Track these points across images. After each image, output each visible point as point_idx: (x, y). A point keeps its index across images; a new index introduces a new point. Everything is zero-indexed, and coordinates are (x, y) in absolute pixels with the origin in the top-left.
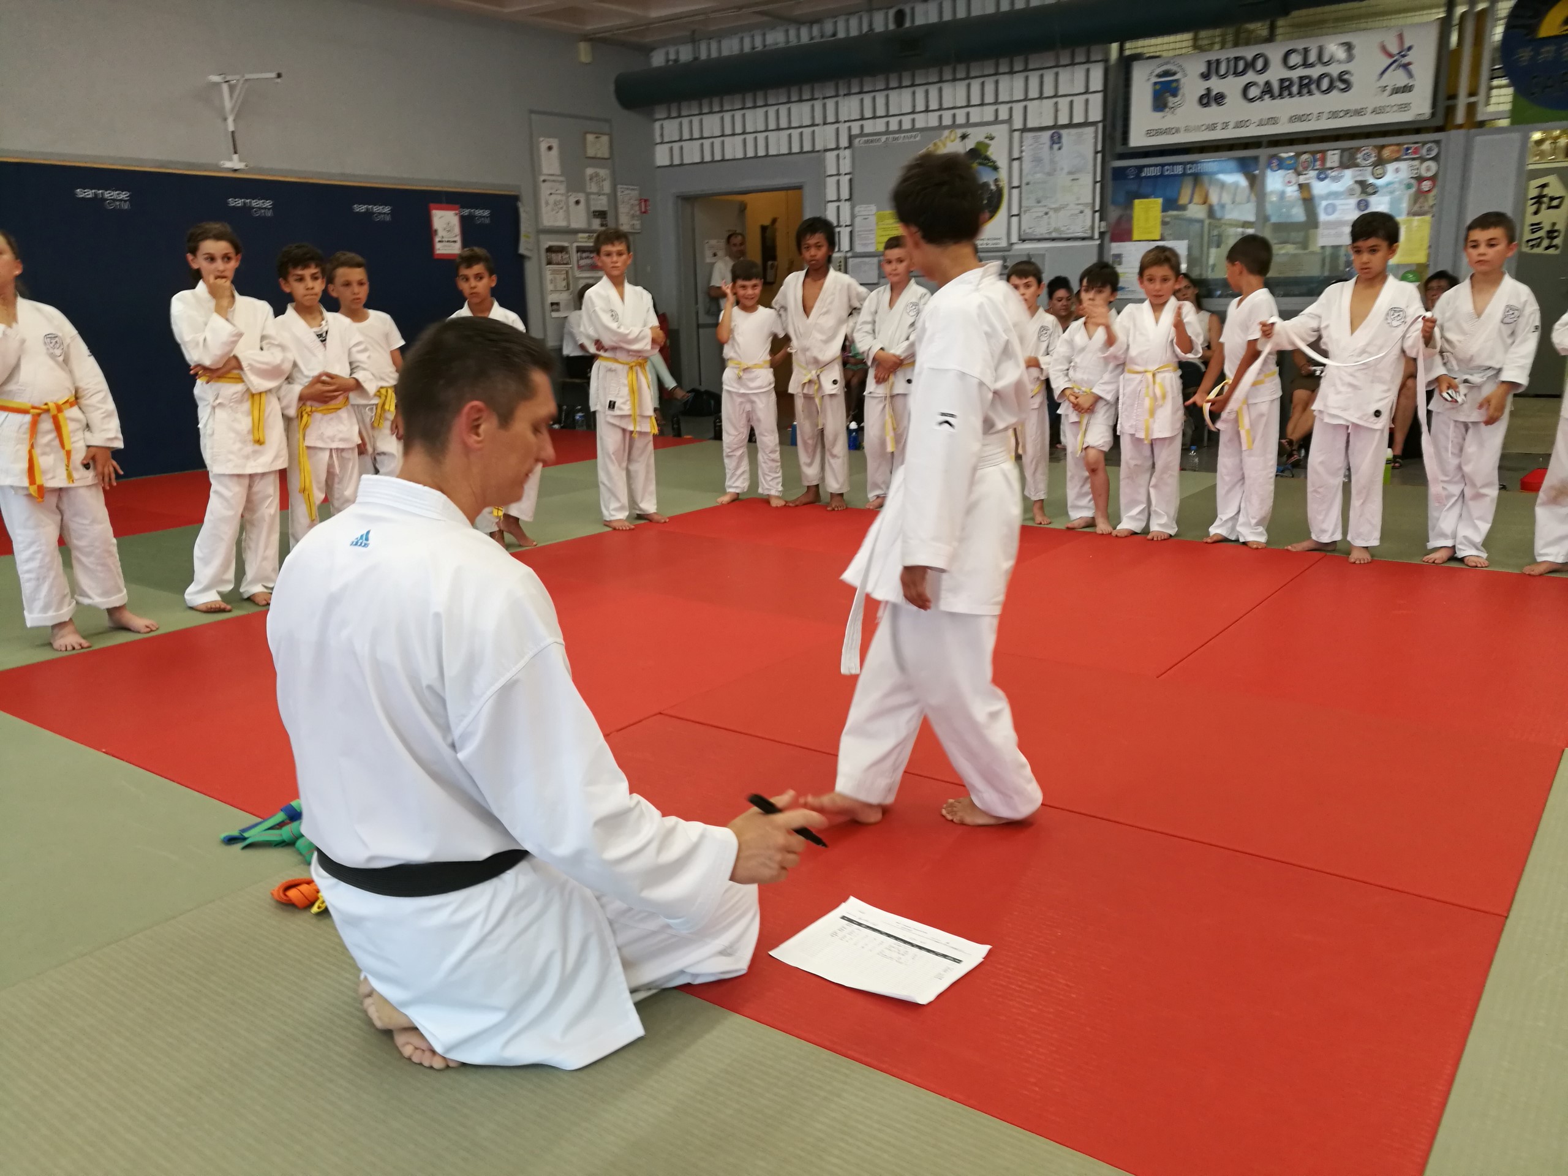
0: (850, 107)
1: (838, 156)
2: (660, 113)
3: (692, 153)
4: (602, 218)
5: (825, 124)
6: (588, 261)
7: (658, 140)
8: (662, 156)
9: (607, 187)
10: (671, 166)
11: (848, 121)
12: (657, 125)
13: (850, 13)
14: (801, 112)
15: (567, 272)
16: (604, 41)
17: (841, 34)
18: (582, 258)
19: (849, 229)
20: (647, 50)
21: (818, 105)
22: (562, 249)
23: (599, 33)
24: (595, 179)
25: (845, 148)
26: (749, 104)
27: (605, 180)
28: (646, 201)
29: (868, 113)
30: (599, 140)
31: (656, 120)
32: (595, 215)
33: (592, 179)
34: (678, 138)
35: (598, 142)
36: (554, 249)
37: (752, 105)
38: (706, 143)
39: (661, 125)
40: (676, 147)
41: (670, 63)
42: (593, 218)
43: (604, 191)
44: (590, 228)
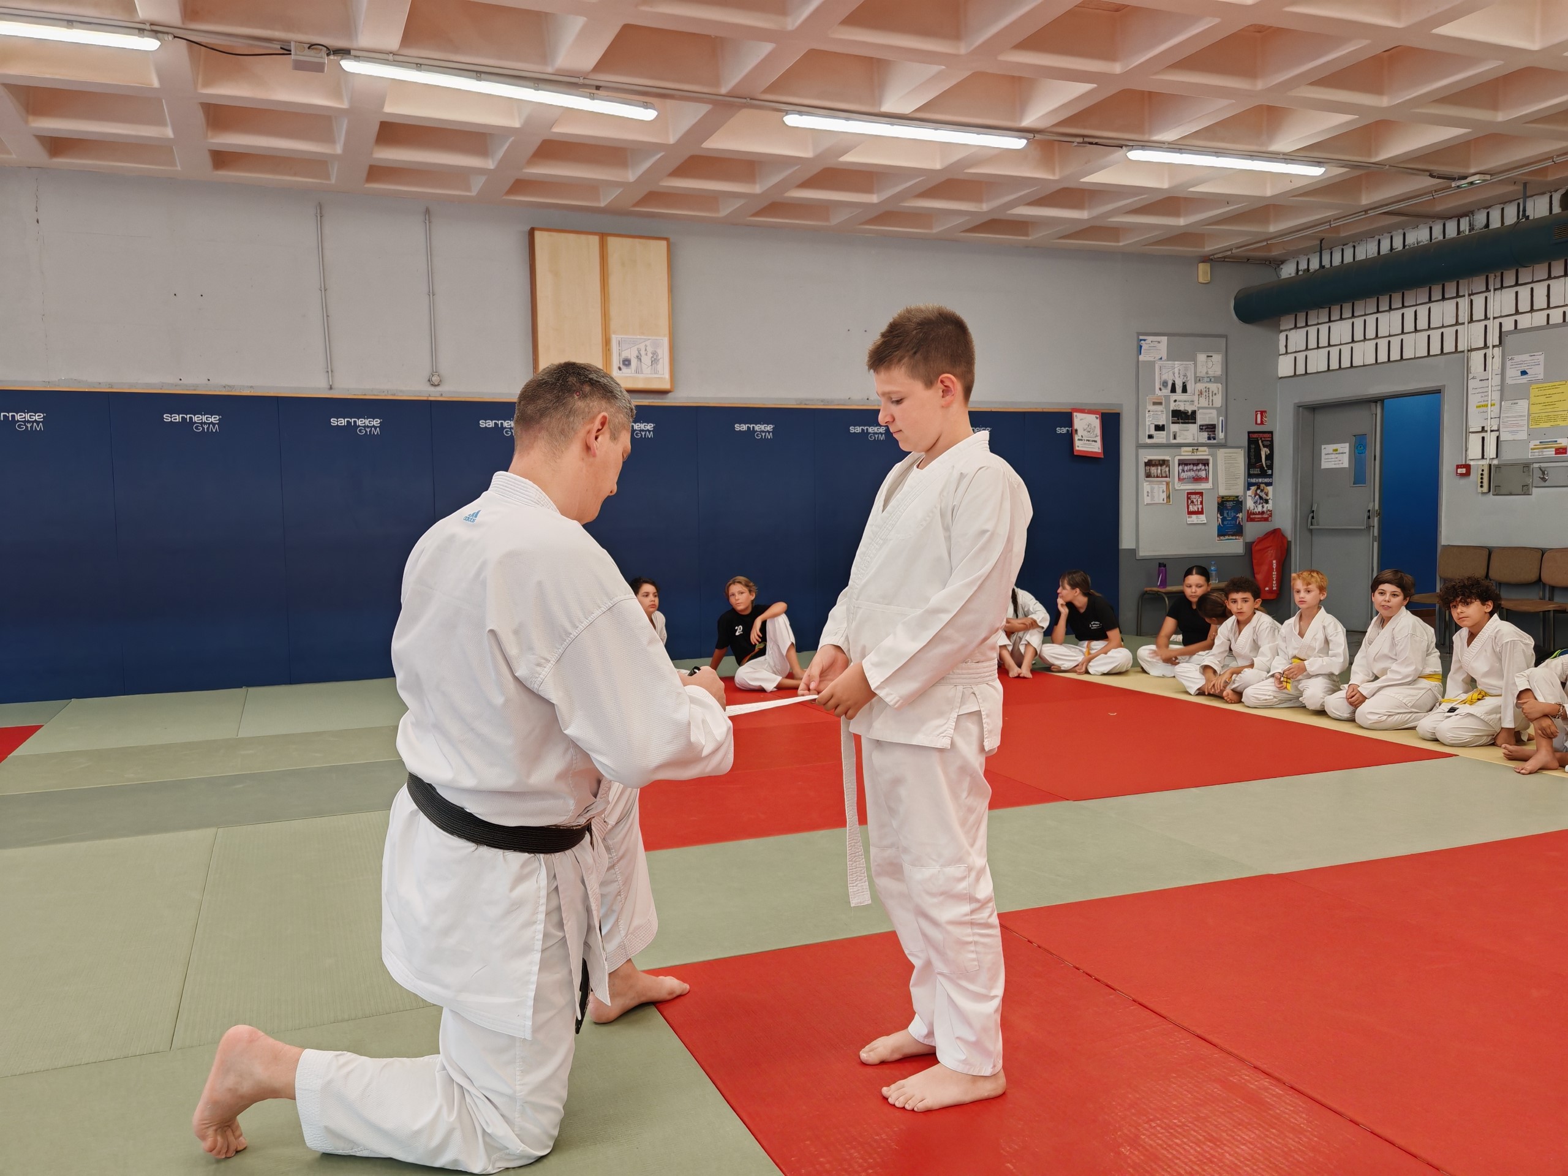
0: (1502, 301)
1: (1485, 355)
2: (1287, 322)
3: (1317, 362)
4: (1207, 431)
5: (1471, 321)
6: (1192, 474)
7: (1282, 350)
8: (1285, 366)
9: (1218, 401)
10: (1296, 374)
11: (1501, 317)
12: (1282, 336)
13: (1504, 201)
14: (1443, 311)
15: (1168, 484)
16: (1224, 260)
17: (1495, 224)
18: (1183, 471)
19: (1495, 434)
20: (1278, 263)
21: (1464, 303)
22: (1163, 463)
23: (1217, 254)
24: (1204, 394)
25: (1494, 347)
26: (1384, 306)
27: (1215, 394)
28: (1262, 413)
29: (1524, 306)
30: (1212, 356)
31: (1282, 331)
32: (1202, 429)
33: (1201, 394)
34: (1304, 348)
35: (1210, 358)
36: (1153, 463)
37: (1388, 308)
38: (1334, 351)
39: (1287, 336)
40: (1301, 357)
41: (1300, 273)
42: (1199, 432)
43: (1214, 406)
44: (1195, 442)
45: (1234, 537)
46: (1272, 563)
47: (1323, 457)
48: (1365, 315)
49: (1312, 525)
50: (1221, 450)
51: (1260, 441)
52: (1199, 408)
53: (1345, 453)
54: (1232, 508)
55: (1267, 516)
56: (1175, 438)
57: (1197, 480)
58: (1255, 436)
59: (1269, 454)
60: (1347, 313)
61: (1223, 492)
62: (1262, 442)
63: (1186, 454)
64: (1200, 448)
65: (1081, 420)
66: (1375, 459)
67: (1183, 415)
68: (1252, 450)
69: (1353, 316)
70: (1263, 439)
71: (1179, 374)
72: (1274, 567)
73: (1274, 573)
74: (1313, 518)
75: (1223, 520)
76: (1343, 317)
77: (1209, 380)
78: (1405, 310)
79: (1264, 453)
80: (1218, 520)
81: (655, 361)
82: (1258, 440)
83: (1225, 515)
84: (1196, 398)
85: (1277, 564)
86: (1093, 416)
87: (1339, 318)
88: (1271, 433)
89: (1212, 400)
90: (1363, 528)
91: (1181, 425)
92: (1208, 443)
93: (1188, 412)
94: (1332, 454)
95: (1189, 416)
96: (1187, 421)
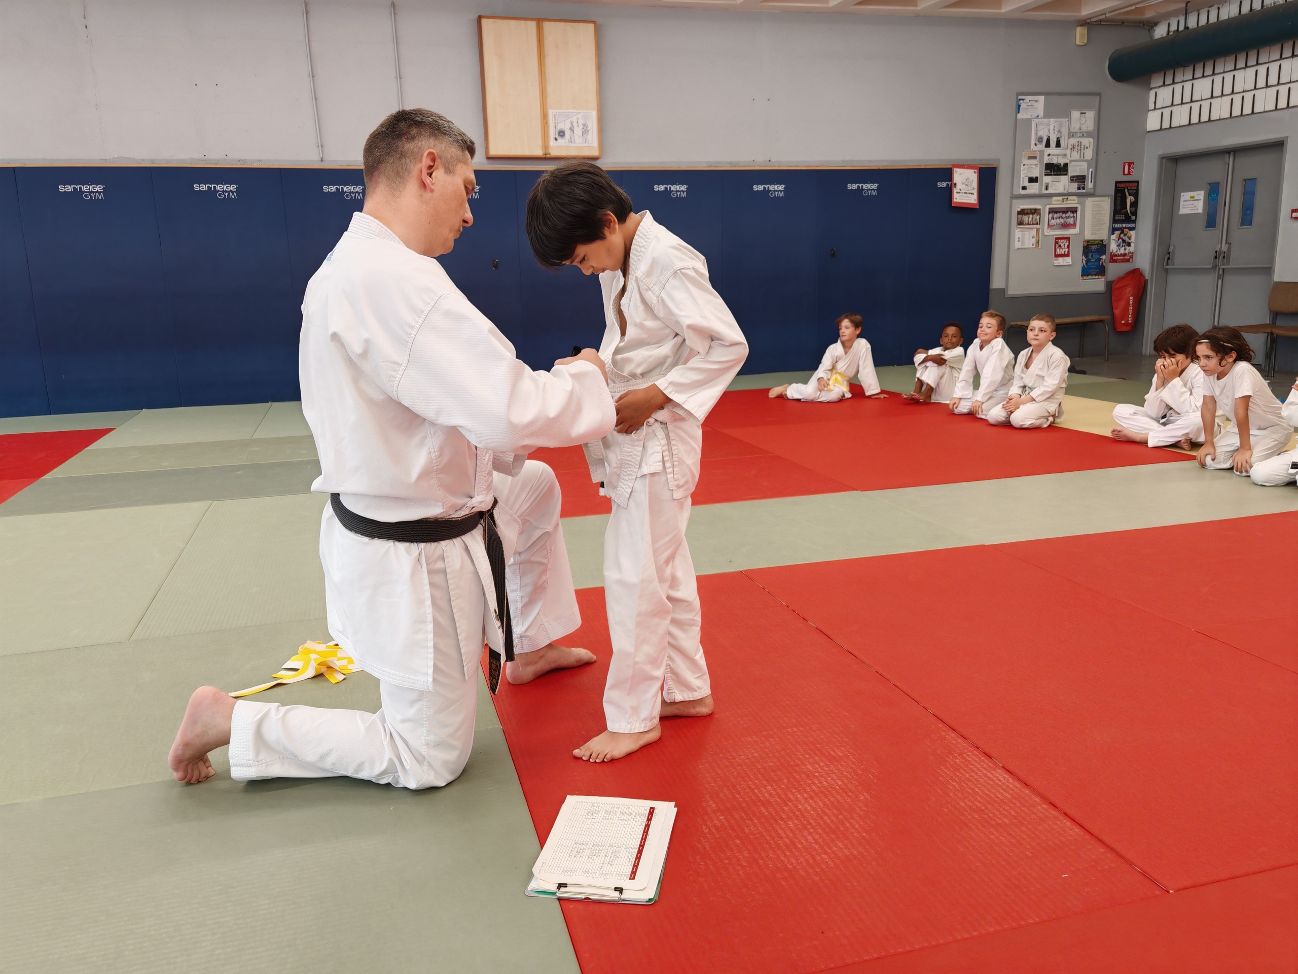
2: (1156, 81)
3: (1181, 117)
4: (1078, 182)
6: (1061, 221)
7: (1152, 106)
8: (1153, 122)
9: (1089, 154)
10: (1161, 129)
12: (1152, 93)
14: (1292, 68)
15: (1038, 230)
16: (1099, 23)
18: (1053, 218)
20: (1151, 25)
22: (1035, 211)
23: (1093, 18)
24: (1077, 148)
26: (1241, 64)
27: (1087, 148)
28: (1130, 164)
30: (1085, 113)
31: (1151, 89)
32: (1073, 180)
33: (1074, 148)
34: (1170, 104)
35: (1084, 114)
36: (1026, 212)
37: (1244, 66)
38: (1195, 106)
39: (1156, 93)
40: (1167, 112)
41: (1171, 33)
42: (1071, 182)
43: (1085, 159)
44: (1066, 192)
45: (1097, 277)
46: (1129, 298)
47: (1182, 203)
48: (1224, 72)
49: (1167, 264)
50: (1089, 199)
51: (1126, 190)
52: (1071, 161)
53: (1200, 200)
54: (1097, 251)
55: (1128, 258)
56: (1047, 189)
57: (1065, 226)
58: (1123, 185)
59: (1134, 202)
60: (1208, 71)
61: (1088, 236)
62: (1128, 190)
63: (1056, 203)
64: (1070, 198)
65: (960, 174)
66: (1225, 205)
67: (1056, 168)
68: (1119, 198)
69: (1214, 74)
70: (1129, 188)
71: (1054, 129)
72: (1131, 303)
73: (1130, 308)
74: (1169, 258)
75: (1087, 262)
76: (1205, 74)
77: (1082, 135)
78: (1258, 67)
79: (1129, 201)
80: (1082, 262)
81: (585, 132)
82: (1124, 189)
83: (1090, 257)
84: (1068, 152)
85: (1134, 300)
86: (972, 171)
87: (1201, 75)
88: (1137, 182)
89: (1084, 153)
90: (1210, 267)
91: (1053, 176)
92: (1077, 193)
93: (1061, 165)
94: (1189, 200)
95: (1061, 168)
96: (1059, 173)
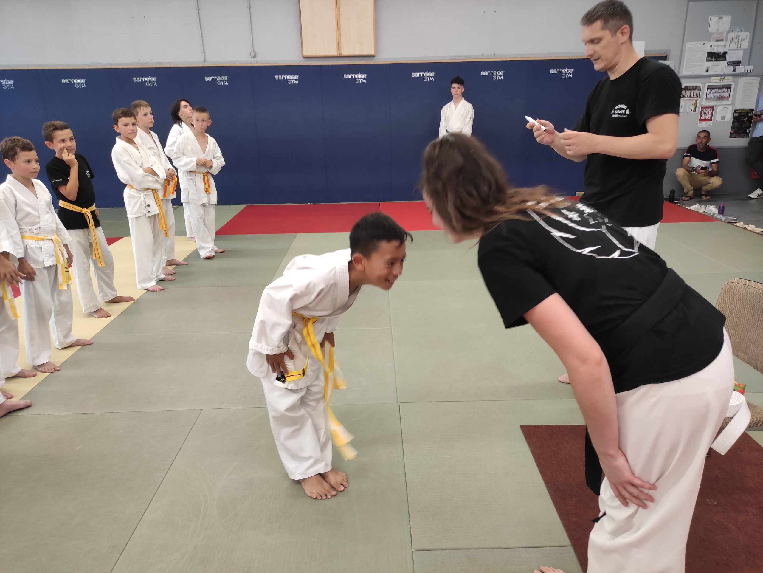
4: (733, 66)
6: (717, 95)
9: (745, 45)
15: (697, 102)
18: (711, 93)
22: (696, 88)
24: (735, 40)
27: (744, 40)
32: (729, 64)
33: (733, 40)
36: (688, 88)
42: (727, 66)
43: (741, 48)
44: (722, 73)
45: (743, 136)
50: (742, 78)
52: (729, 50)
56: (707, 71)
57: (721, 98)
61: (740, 106)
63: (715, 81)
64: (726, 78)
67: (716, 56)
77: (740, 30)
84: (728, 44)
89: (741, 44)
91: (713, 62)
92: (733, 74)
93: (720, 53)
95: (721, 56)
96: (719, 59)
